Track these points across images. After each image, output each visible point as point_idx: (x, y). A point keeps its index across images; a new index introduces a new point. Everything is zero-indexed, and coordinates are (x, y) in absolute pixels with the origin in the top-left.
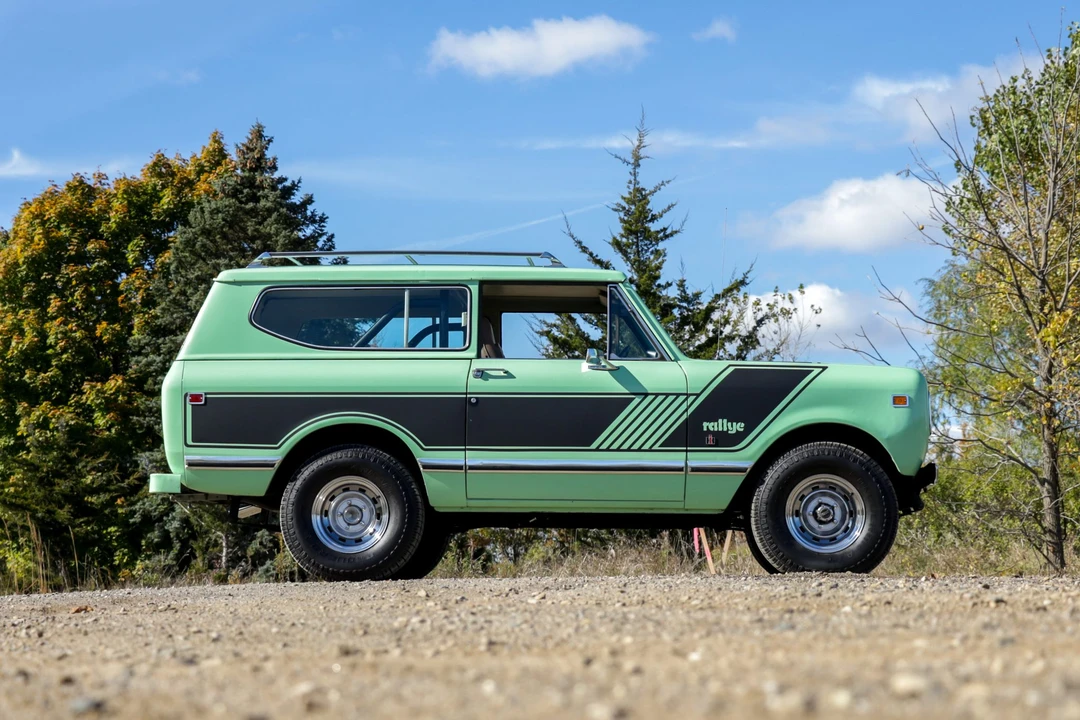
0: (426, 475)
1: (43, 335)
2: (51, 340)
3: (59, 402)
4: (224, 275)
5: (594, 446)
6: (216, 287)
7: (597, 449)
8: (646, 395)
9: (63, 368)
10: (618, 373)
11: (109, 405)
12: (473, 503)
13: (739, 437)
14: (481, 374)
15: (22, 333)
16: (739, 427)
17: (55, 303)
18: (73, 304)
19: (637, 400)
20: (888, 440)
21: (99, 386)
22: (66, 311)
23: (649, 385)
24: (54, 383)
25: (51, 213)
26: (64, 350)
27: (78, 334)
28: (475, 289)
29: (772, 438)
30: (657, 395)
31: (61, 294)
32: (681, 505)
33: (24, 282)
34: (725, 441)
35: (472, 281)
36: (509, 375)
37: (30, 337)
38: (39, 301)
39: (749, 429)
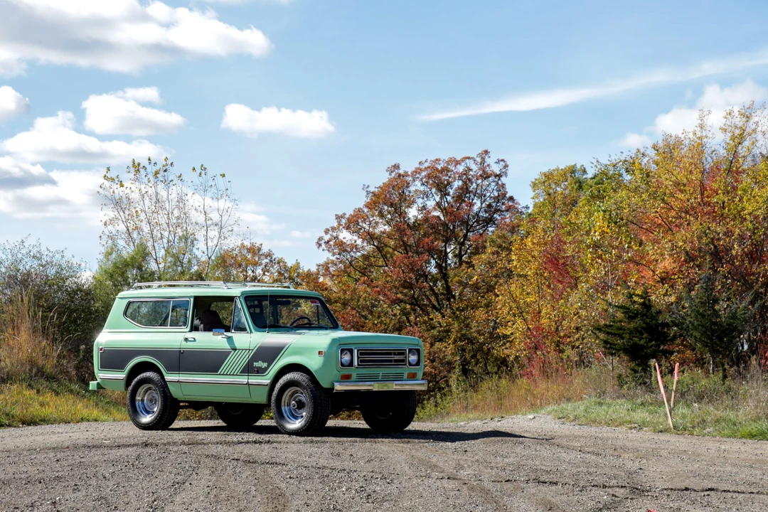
0: (169, 384)
4: (121, 294)
5: (219, 373)
6: (117, 299)
7: (220, 374)
8: (236, 350)
10: (229, 338)
12: (185, 397)
13: (266, 369)
14: (186, 340)
16: (265, 365)
19: (233, 352)
20: (315, 371)
23: (238, 345)
28: (192, 300)
30: (239, 350)
32: (250, 400)
34: (260, 371)
35: (191, 297)
36: (195, 340)
39: (269, 366)
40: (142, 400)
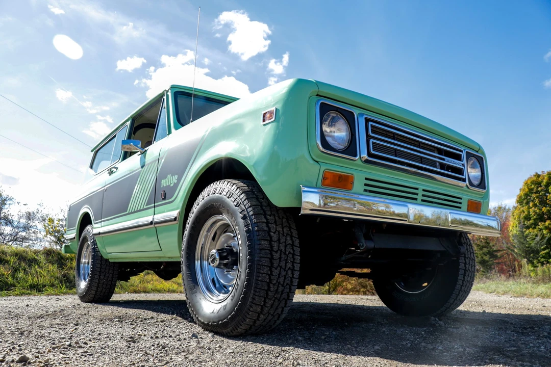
1: (529, 212)
2: (531, 213)
3: (535, 228)
5: (127, 211)
7: (129, 213)
8: (145, 166)
9: (534, 220)
10: (143, 155)
11: (546, 228)
13: (175, 187)
15: (524, 212)
16: (175, 179)
17: (531, 204)
18: (536, 204)
19: (142, 171)
21: (543, 223)
22: (535, 205)
23: (148, 159)
24: (532, 224)
25: (529, 182)
26: (534, 215)
27: (537, 211)
28: (129, 123)
29: (187, 186)
30: (149, 164)
31: (532, 201)
33: (524, 199)
34: (169, 194)
37: (526, 213)
38: (528, 203)
39: (179, 180)
40: (88, 263)
